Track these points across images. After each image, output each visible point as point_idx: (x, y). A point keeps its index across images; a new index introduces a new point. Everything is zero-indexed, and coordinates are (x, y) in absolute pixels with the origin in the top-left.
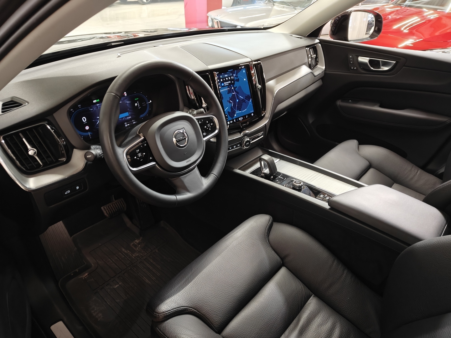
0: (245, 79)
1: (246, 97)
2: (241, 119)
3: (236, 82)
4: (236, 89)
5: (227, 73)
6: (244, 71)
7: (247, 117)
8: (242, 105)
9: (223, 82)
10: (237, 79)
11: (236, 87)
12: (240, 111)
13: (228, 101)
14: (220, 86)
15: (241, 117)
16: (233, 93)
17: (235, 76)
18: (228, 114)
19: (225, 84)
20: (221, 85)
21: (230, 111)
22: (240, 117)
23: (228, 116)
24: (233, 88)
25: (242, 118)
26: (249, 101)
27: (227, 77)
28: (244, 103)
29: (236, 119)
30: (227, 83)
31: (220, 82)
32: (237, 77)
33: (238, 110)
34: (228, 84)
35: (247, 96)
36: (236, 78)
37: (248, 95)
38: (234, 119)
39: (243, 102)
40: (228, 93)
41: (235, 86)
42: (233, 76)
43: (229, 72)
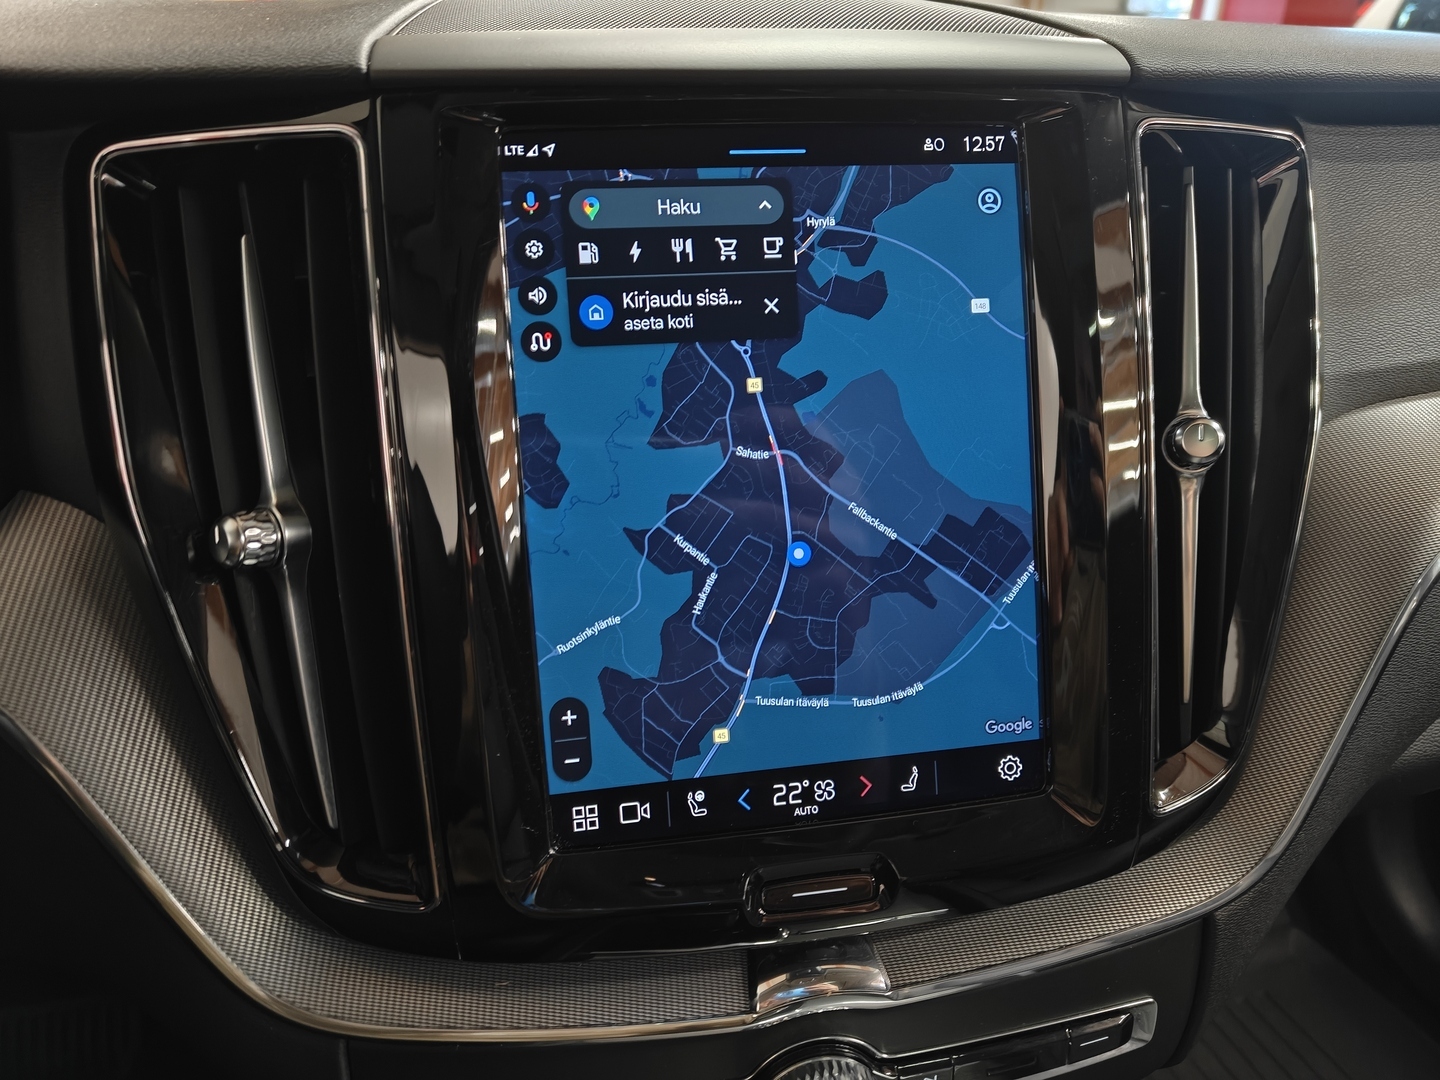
0: (980, 306)
1: (951, 524)
2: (807, 796)
3: (819, 320)
4: (806, 409)
5: (703, 173)
6: (990, 202)
7: (910, 786)
8: (858, 617)
9: (610, 280)
10: (857, 274)
11: (817, 381)
12: (809, 691)
13: (635, 537)
14: (544, 328)
15: (815, 772)
16: (743, 452)
17: (829, 238)
18: (596, 706)
19: (639, 314)
20: (559, 318)
21: (643, 664)
22: (789, 775)
23: (602, 732)
24: (755, 385)
25: (826, 790)
26: (996, 590)
27: (683, 233)
28: (893, 606)
29: (719, 788)
30: (679, 299)
31: (558, 277)
32: (858, 258)
33: (786, 680)
34: (687, 322)
35: (971, 518)
36: (830, 266)
37: (989, 516)
38: (694, 785)
39: (884, 587)
40: (661, 439)
41: (794, 363)
42: (786, 226)
43: (747, 172)
